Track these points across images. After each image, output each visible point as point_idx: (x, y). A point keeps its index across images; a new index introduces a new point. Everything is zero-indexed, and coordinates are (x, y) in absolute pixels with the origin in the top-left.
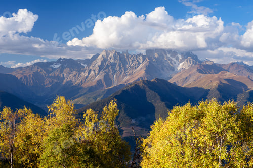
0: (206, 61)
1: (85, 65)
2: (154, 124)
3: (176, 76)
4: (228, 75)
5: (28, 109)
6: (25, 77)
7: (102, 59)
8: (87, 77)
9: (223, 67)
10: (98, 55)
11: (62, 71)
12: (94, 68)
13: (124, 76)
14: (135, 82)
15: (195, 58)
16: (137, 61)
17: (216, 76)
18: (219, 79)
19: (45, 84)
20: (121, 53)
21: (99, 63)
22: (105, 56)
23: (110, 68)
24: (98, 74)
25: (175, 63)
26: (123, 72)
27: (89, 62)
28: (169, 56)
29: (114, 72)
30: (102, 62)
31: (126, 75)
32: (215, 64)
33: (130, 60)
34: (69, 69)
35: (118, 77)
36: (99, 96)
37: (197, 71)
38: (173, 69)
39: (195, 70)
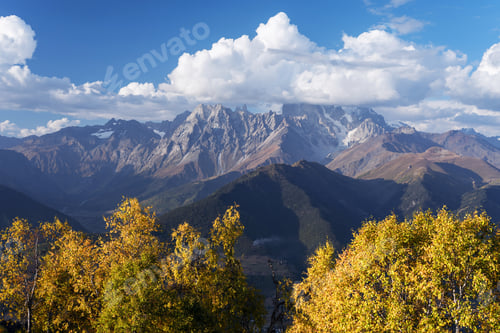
0: (400, 128)
1: (162, 134)
2: (316, 255)
3: (342, 155)
4: (444, 155)
5: (62, 222)
6: (43, 155)
7: (196, 122)
8: (166, 156)
9: (434, 140)
10: (188, 113)
11: (115, 145)
12: (181, 139)
13: (238, 157)
14: (261, 167)
15: (379, 121)
16: (265, 126)
17: (420, 156)
18: (426, 163)
19: (82, 169)
20: (233, 110)
21: (190, 130)
22: (202, 117)
23: (211, 139)
24: (187, 151)
25: (340, 131)
26: (237, 149)
27: (169, 127)
28: (327, 116)
29: (220, 147)
30: (195, 127)
31: (243, 154)
32: (418, 134)
33: (251, 124)
34: (129, 141)
35: (226, 158)
36: (190, 194)
37: (383, 146)
38: (335, 143)
39: (379, 145)
